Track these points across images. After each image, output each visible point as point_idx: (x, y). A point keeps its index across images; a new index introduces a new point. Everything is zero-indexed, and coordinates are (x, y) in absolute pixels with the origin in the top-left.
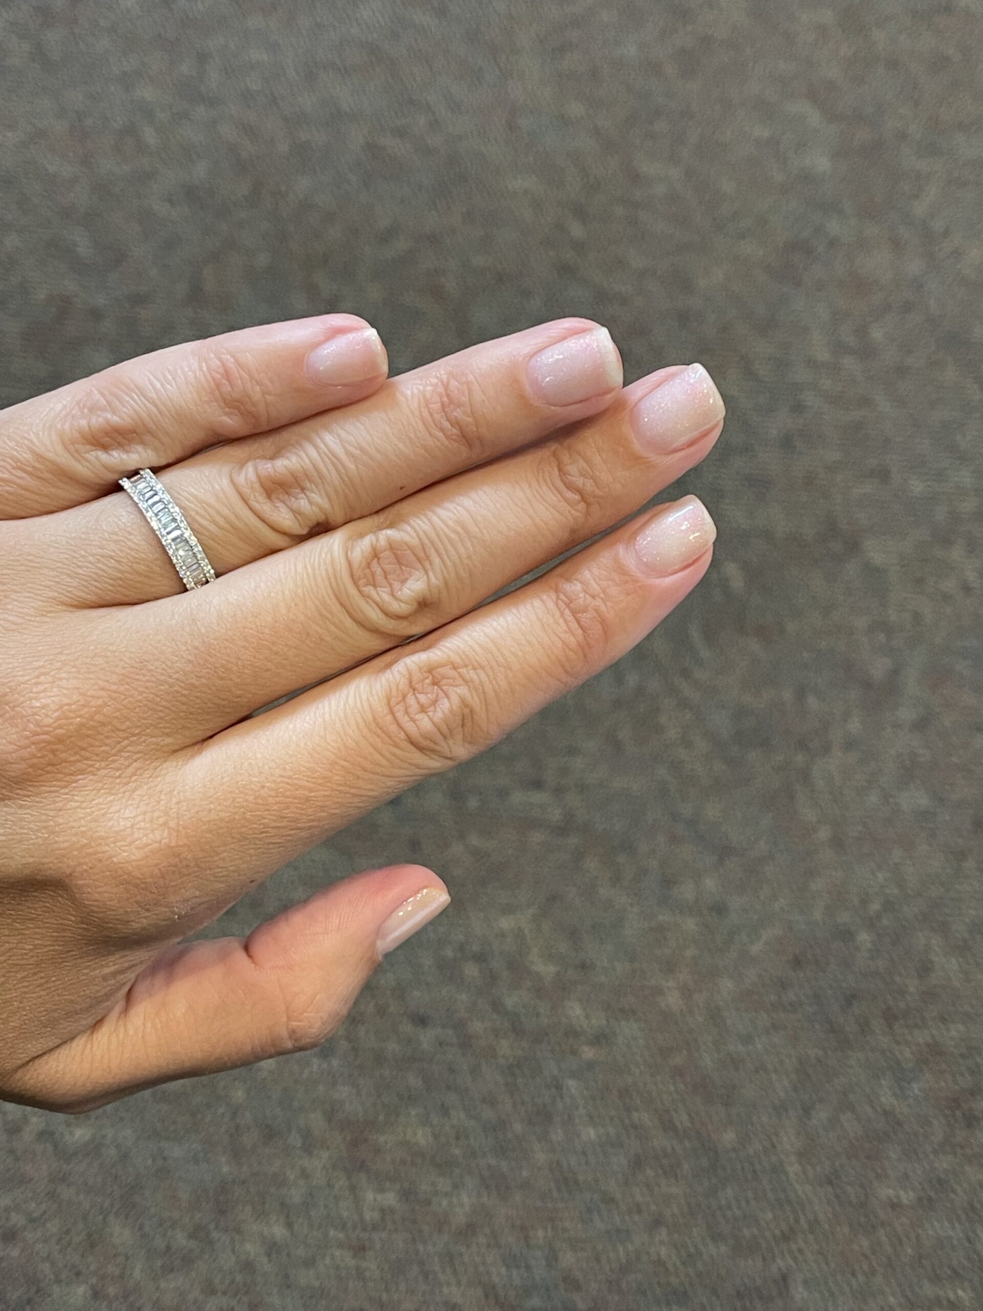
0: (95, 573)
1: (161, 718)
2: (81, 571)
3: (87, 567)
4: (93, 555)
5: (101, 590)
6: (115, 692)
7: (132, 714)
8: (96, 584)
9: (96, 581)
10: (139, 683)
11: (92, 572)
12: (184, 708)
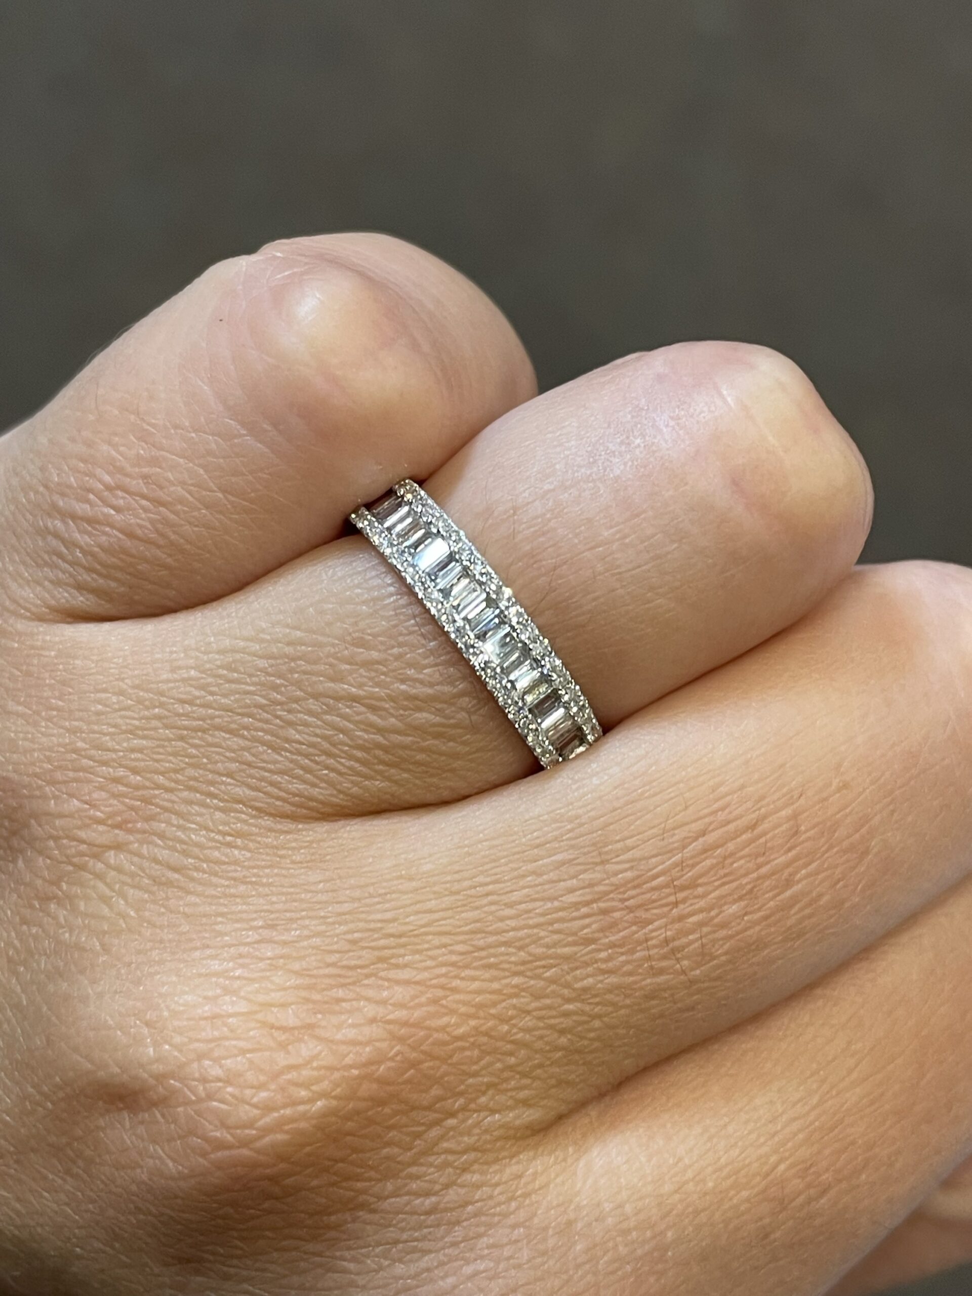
0: (325, 738)
1: (510, 1068)
2: (292, 733)
3: (306, 724)
4: (316, 696)
5: (340, 774)
6: (405, 1024)
7: (444, 1068)
8: (331, 761)
9: (329, 754)
10: (457, 997)
11: (317, 735)
12: (563, 1041)
